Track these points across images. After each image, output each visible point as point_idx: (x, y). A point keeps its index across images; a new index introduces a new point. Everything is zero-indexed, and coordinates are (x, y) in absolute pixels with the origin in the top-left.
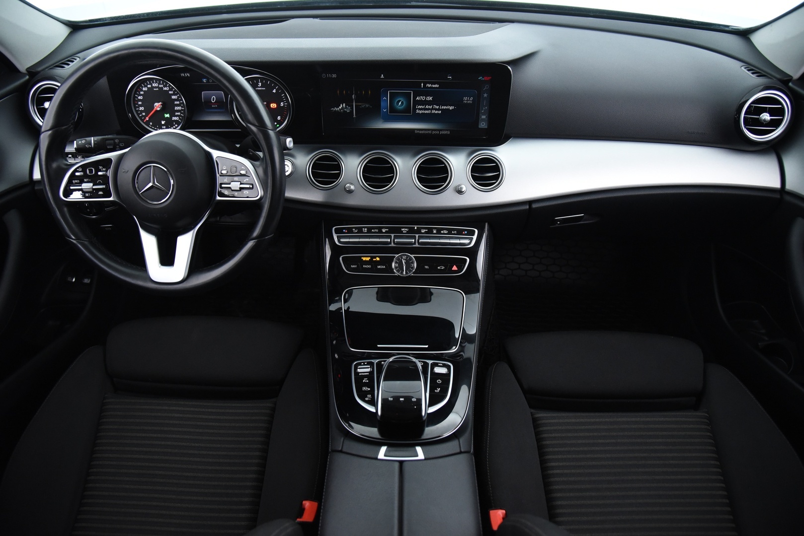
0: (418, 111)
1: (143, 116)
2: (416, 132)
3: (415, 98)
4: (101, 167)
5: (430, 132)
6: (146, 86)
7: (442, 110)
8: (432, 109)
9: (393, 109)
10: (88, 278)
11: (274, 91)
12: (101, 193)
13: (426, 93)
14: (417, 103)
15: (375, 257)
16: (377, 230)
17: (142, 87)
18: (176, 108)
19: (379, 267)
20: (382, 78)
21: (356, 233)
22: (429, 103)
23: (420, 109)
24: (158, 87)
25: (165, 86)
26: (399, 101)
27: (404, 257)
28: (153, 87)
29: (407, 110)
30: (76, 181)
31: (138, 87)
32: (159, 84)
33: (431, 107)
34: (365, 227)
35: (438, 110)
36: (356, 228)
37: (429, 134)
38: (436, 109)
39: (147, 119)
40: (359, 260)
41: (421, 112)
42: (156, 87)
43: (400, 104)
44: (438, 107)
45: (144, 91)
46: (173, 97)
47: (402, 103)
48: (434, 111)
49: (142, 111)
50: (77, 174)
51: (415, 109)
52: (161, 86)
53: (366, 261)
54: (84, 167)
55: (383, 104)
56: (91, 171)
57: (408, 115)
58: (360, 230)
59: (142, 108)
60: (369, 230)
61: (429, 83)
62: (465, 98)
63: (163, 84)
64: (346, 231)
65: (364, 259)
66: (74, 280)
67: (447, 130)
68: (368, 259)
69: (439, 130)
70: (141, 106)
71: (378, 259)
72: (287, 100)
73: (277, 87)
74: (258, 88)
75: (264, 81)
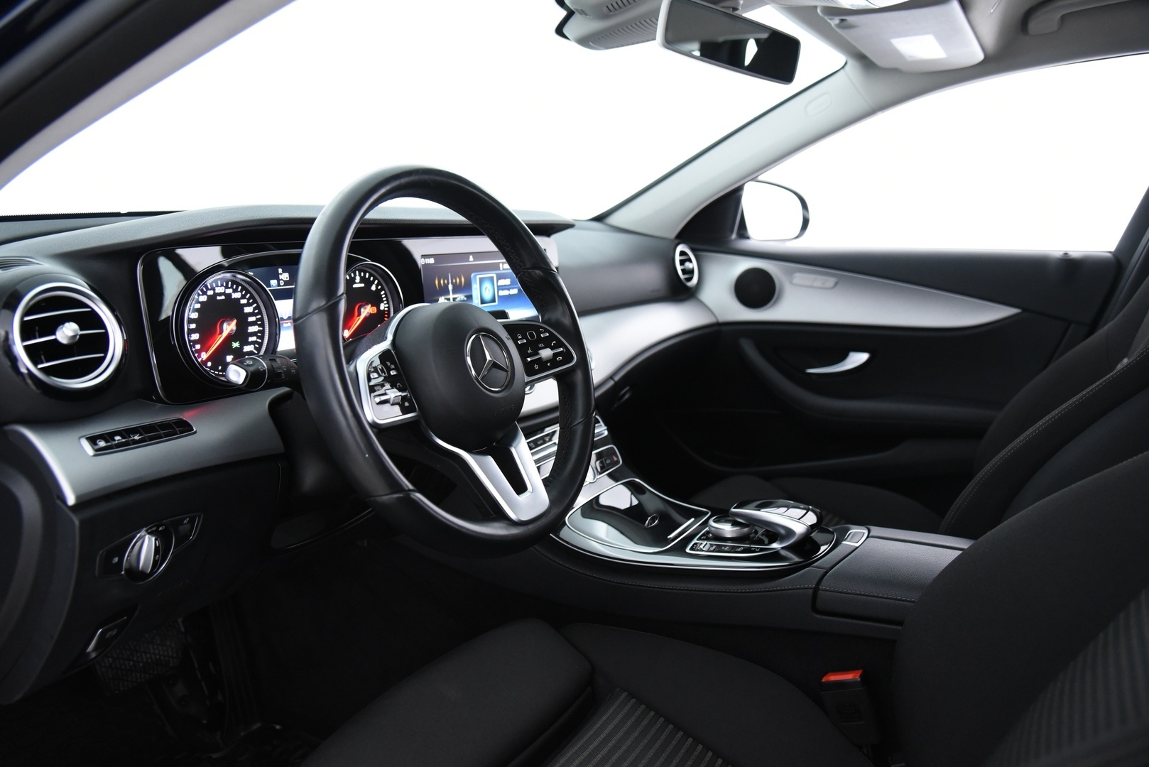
1: (196, 351)
3: (497, 282)
4: (388, 364)
6: (204, 293)
9: (482, 299)
12: (406, 404)
14: (500, 288)
17: (199, 295)
18: (251, 329)
20: (471, 261)
22: (508, 288)
24: (224, 294)
25: (235, 291)
26: (486, 289)
28: (216, 294)
29: (493, 298)
32: (226, 287)
42: (220, 294)
46: (248, 310)
49: (195, 342)
50: (372, 376)
52: (228, 291)
55: (474, 293)
56: (383, 371)
59: (195, 337)
63: (232, 287)
70: (193, 331)
72: (387, 300)
73: (376, 282)
74: (355, 286)
75: (362, 274)
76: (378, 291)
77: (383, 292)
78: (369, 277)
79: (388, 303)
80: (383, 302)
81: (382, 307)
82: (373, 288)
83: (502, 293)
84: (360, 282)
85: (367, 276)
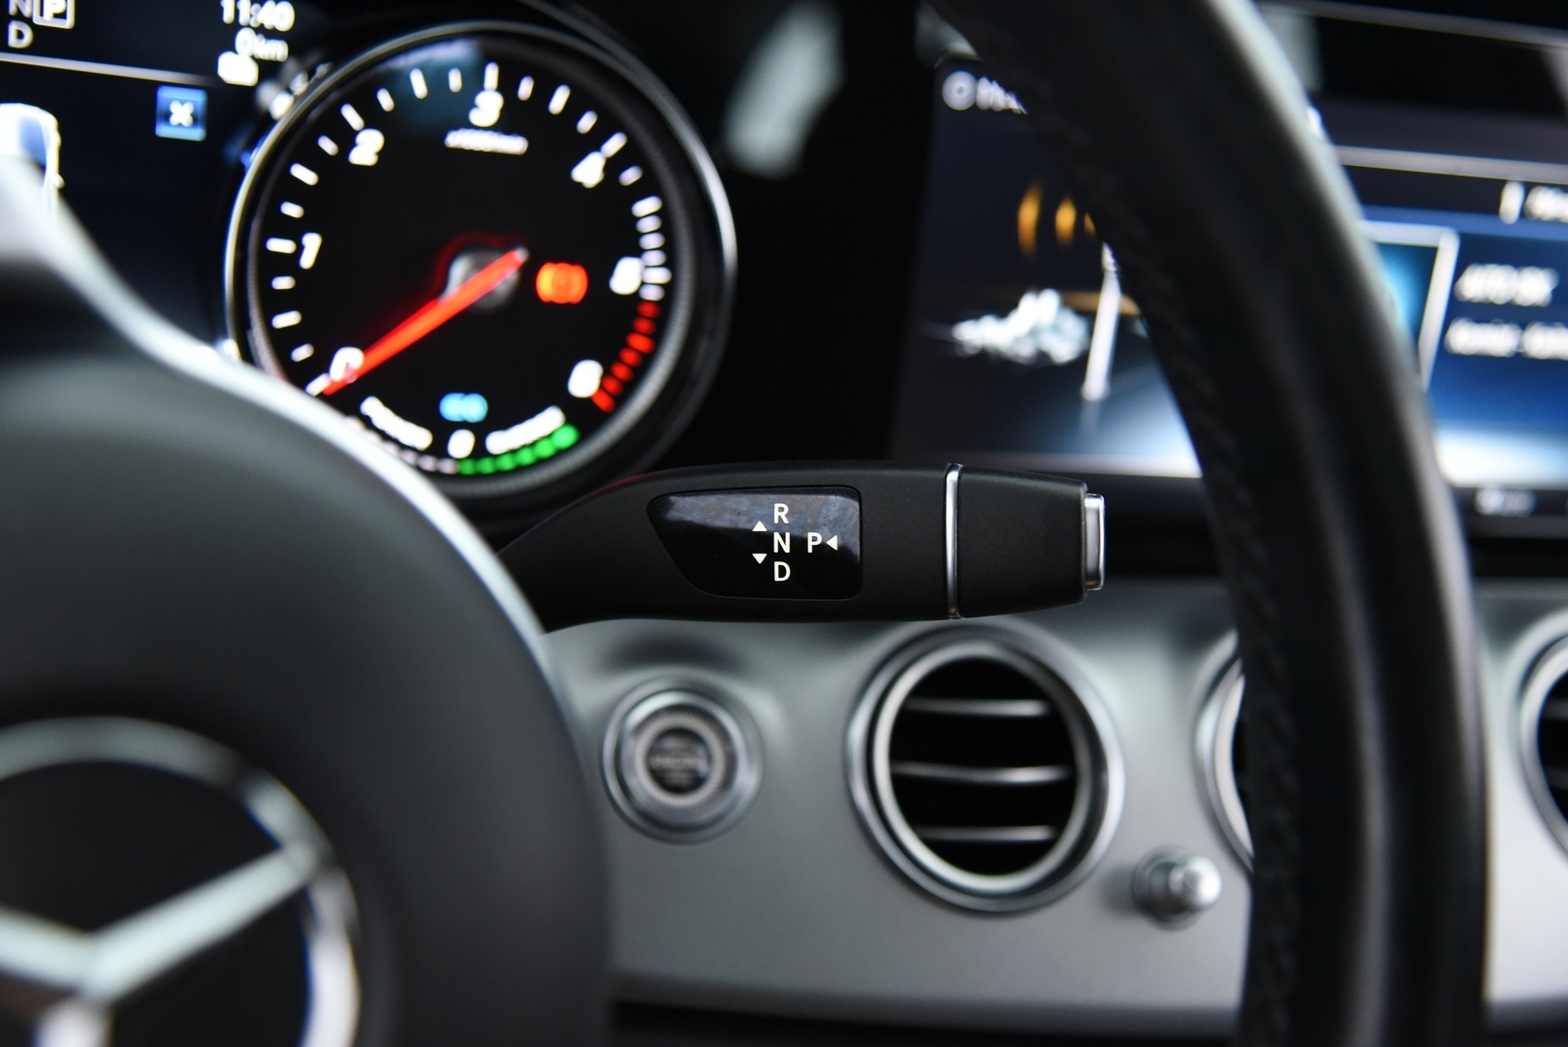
72: (669, 249)
73: (615, 144)
74: (457, 139)
75: (526, 89)
76: (613, 197)
77: (647, 206)
78: (573, 110)
79: (670, 264)
80: (638, 252)
81: (626, 277)
82: (589, 172)
83: (1468, 338)
84: (503, 126)
85: (559, 100)
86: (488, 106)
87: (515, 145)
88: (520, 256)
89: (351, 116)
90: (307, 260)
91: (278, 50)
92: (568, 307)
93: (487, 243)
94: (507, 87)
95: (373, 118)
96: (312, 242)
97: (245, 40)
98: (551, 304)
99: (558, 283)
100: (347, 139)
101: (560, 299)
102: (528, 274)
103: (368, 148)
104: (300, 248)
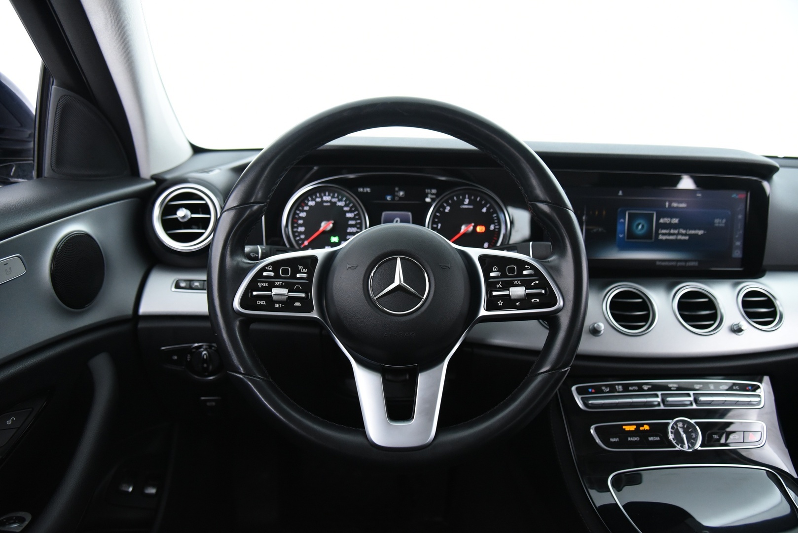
0: (661, 237)
1: (301, 239)
2: (658, 263)
3: (658, 220)
4: (300, 267)
5: (674, 263)
6: (313, 200)
7: (690, 235)
8: (678, 234)
9: (631, 235)
10: (153, 486)
11: (484, 210)
12: (297, 304)
13: (671, 214)
14: (660, 226)
15: (642, 425)
16: (636, 388)
17: (309, 201)
18: (350, 230)
19: (651, 439)
20: (620, 196)
21: (608, 392)
22: (675, 226)
23: (664, 234)
24: (330, 202)
25: (340, 200)
26: (639, 224)
27: (680, 425)
28: (323, 201)
29: (648, 235)
30: (263, 284)
31: (303, 201)
32: (333, 197)
33: (676, 231)
34: (618, 384)
35: (685, 235)
36: (606, 386)
37: (672, 266)
38: (682, 235)
39: (306, 243)
40: (619, 431)
41: (664, 238)
42: (327, 202)
43: (640, 228)
44: (684, 232)
45: (311, 207)
46: (349, 215)
47: (643, 226)
48: (680, 237)
49: (301, 233)
50: (265, 274)
51: (657, 234)
52: (334, 200)
53: (630, 431)
54: (276, 265)
55: (619, 228)
56: (285, 272)
57: (649, 241)
58: (613, 389)
59: (302, 229)
60: (626, 388)
61: (676, 201)
62: (717, 221)
63: (338, 197)
64: (593, 391)
65: (627, 428)
66: (131, 489)
67: (695, 261)
68: (633, 428)
69: (686, 261)
70: (301, 225)
71: (647, 427)
72: (499, 222)
73: (488, 206)
74: (462, 207)
75: (473, 198)
76: (489, 214)
77: (495, 215)
79: (499, 225)
80: (494, 223)
81: (492, 227)
84: (469, 204)
85: (479, 199)
86: (467, 201)
87: (471, 207)
88: (473, 224)
89: (445, 205)
90: (439, 227)
91: (434, 196)
92: (482, 233)
93: (468, 223)
94: (469, 198)
95: (448, 205)
96: (440, 225)
97: (429, 195)
98: (479, 233)
99: (480, 229)
100: (445, 208)
101: (481, 232)
102: (475, 227)
103: (448, 209)
104: (438, 226)
